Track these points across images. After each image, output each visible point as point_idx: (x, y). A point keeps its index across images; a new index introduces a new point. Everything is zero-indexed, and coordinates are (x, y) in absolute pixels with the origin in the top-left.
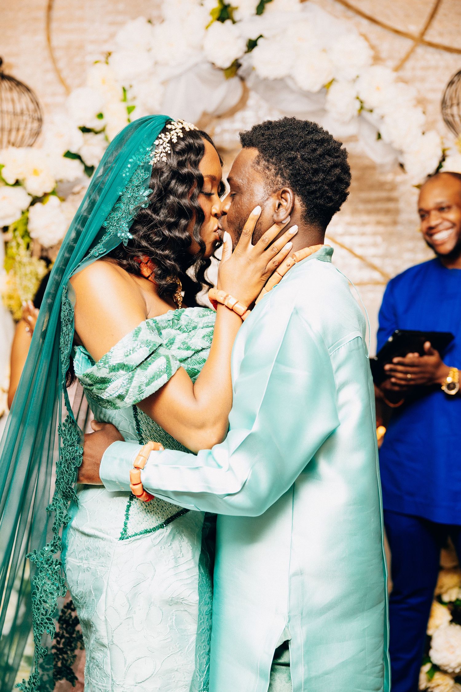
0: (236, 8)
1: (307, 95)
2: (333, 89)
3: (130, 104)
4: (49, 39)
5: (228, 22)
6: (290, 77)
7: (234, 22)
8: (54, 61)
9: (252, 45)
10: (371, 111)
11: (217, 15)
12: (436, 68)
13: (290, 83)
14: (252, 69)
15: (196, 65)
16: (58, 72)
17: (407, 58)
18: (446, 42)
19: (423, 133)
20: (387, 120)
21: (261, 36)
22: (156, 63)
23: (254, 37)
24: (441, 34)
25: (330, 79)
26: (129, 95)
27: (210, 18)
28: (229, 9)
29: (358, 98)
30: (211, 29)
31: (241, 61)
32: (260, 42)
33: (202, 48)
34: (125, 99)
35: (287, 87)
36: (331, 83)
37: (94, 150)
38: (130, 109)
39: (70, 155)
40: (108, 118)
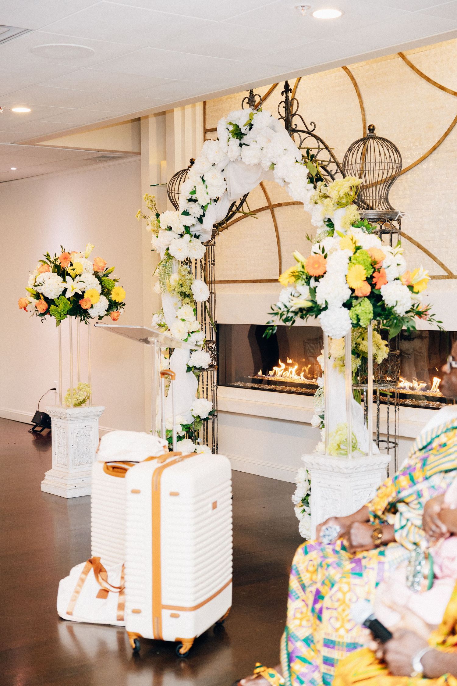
0: (242, 129)
11: (232, 134)
21: (244, 144)
25: (270, 164)
27: (229, 136)
30: (229, 142)
32: (244, 147)
33: (228, 151)
37: (195, 210)
38: (207, 187)
39: (186, 213)
40: (197, 193)
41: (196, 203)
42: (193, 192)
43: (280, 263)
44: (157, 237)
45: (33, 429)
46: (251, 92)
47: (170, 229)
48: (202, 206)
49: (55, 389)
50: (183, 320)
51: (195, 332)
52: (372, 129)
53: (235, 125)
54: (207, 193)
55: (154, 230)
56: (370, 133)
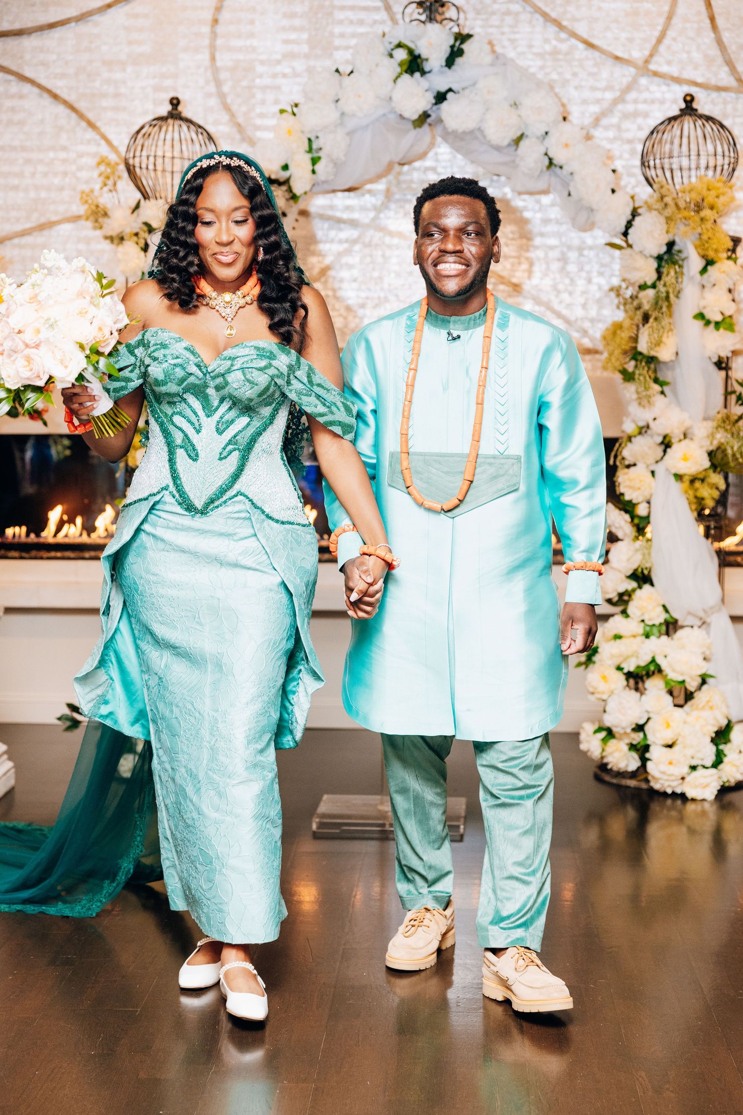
0: (427, 60)
1: (498, 148)
2: (522, 144)
3: (316, 155)
4: (213, 58)
5: (417, 75)
6: (479, 129)
7: (423, 73)
8: (218, 83)
9: (441, 98)
10: (561, 167)
11: (405, 67)
12: (662, 102)
13: (478, 134)
14: (440, 121)
15: (384, 115)
16: (222, 96)
17: (628, 89)
18: (674, 71)
19: (613, 191)
20: (576, 177)
21: (450, 90)
22: (343, 114)
23: (443, 89)
24: (669, 63)
25: (519, 134)
26: (314, 146)
27: (399, 70)
28: (419, 60)
29: (546, 154)
30: (399, 80)
31: (429, 112)
32: (450, 95)
33: (390, 98)
34: (310, 150)
35: (476, 138)
36: (521, 137)
40: (292, 170)
41: (284, 188)
42: (285, 167)
52: (689, 100)
53: (411, 52)
54: (314, 172)
55: (136, 234)
56: (687, 107)
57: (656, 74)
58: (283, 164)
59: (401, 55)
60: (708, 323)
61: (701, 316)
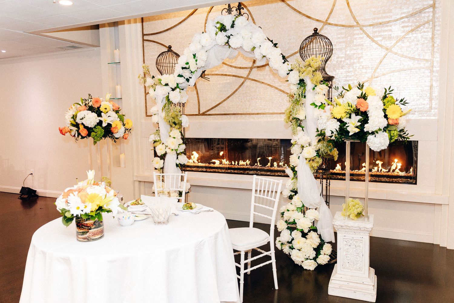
1: (248, 52)
2: (255, 50)
3: (196, 59)
5: (223, 31)
6: (241, 47)
7: (225, 31)
11: (219, 29)
15: (214, 45)
18: (336, 22)
19: (284, 63)
21: (231, 35)
22: (202, 46)
23: (229, 35)
26: (196, 56)
27: (217, 30)
28: (224, 27)
30: (218, 34)
31: (229, 43)
32: (231, 37)
33: (215, 39)
34: (194, 58)
35: (242, 49)
36: (254, 48)
37: (186, 74)
38: (196, 61)
39: (180, 76)
40: (190, 64)
41: (188, 70)
42: (187, 63)
43: (199, 106)
44: (155, 90)
45: (20, 197)
46: (229, 6)
47: (167, 85)
48: (192, 72)
49: (32, 174)
50: (174, 138)
51: (181, 144)
52: (316, 30)
53: (221, 24)
54: (197, 64)
55: (152, 86)
56: (315, 32)
57: (329, 24)
58: (186, 62)
59: (218, 26)
60: (316, 106)
61: (313, 104)
